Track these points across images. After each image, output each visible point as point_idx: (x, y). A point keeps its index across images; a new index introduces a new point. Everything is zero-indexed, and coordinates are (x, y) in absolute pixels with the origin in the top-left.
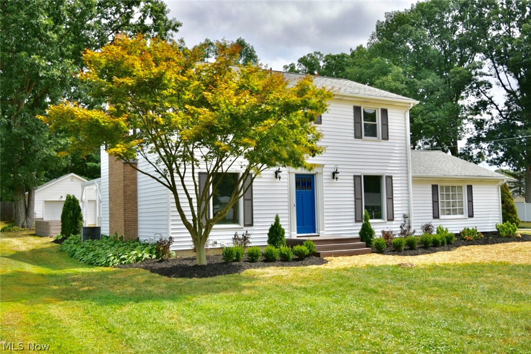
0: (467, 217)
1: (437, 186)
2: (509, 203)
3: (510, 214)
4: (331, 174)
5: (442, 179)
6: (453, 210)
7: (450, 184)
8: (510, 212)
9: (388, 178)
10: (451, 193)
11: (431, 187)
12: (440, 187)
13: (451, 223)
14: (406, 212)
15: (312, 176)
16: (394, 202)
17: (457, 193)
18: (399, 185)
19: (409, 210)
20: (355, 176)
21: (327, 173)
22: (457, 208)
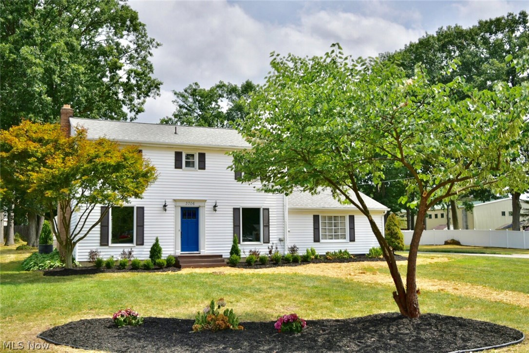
0: (349, 241)
1: (318, 216)
2: (394, 230)
3: (393, 240)
4: (212, 207)
5: (323, 210)
6: (335, 235)
7: (333, 215)
8: (393, 238)
9: (265, 211)
10: (333, 222)
11: (312, 216)
12: (321, 216)
13: (332, 246)
14: (281, 237)
15: (197, 209)
16: (270, 229)
17: (339, 222)
18: (275, 216)
19: (284, 235)
20: (234, 209)
21: (208, 206)
22: (340, 234)
